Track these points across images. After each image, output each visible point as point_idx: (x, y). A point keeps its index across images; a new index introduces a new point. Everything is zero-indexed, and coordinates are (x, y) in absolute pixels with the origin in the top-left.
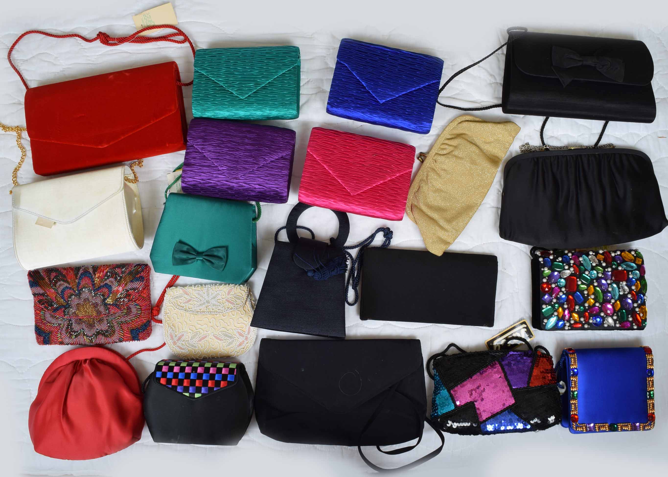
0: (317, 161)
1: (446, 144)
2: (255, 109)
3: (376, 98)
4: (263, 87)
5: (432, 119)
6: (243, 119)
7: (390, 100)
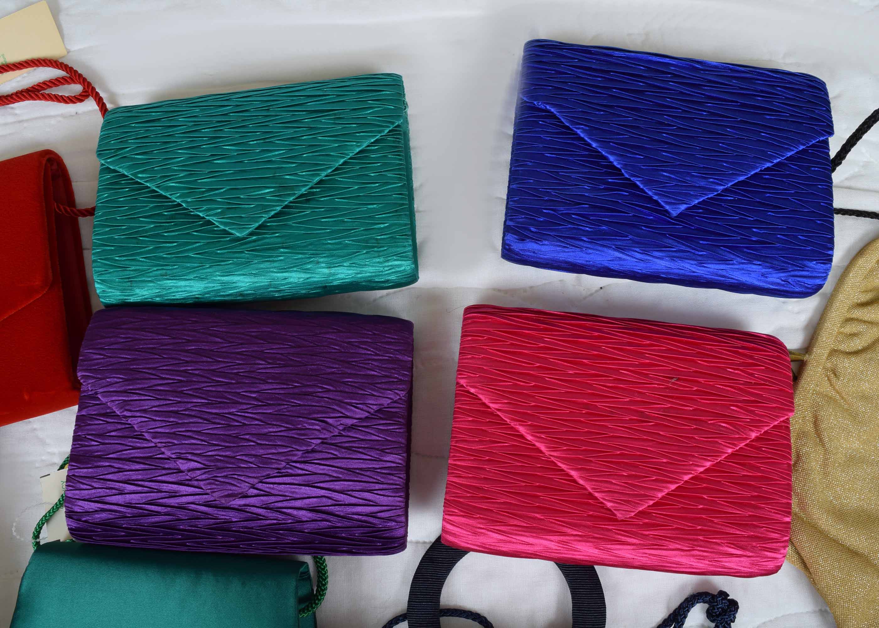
0: (492, 414)
1: (857, 320)
2: (282, 265)
3: (656, 202)
4: (302, 196)
5: (830, 252)
6: (250, 298)
7: (699, 203)
